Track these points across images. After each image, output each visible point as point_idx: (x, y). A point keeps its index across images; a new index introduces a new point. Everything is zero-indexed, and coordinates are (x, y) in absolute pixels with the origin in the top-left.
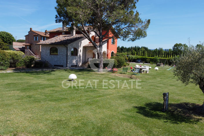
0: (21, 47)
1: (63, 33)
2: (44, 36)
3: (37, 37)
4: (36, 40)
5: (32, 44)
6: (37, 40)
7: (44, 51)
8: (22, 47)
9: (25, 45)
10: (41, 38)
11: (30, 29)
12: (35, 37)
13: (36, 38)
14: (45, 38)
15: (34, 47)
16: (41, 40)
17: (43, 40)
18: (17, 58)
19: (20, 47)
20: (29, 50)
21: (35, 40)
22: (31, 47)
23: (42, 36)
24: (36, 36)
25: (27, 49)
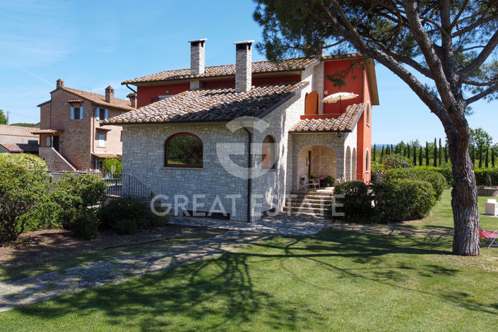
0: (27, 143)
1: (192, 85)
2: (102, 106)
3: (82, 109)
4: (77, 116)
5: (63, 131)
6: (81, 117)
7: (136, 149)
8: (29, 141)
9: (40, 134)
10: (94, 110)
11: (58, 84)
12: (72, 109)
13: (77, 111)
14: (107, 111)
15: (69, 141)
16: (94, 116)
17: (98, 118)
18: (23, 193)
19: (21, 142)
20: (53, 148)
21: (72, 117)
22: (61, 139)
23: (95, 105)
24: (77, 106)
25: (46, 146)
